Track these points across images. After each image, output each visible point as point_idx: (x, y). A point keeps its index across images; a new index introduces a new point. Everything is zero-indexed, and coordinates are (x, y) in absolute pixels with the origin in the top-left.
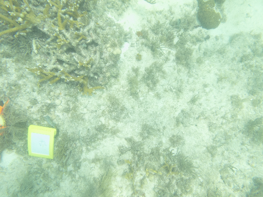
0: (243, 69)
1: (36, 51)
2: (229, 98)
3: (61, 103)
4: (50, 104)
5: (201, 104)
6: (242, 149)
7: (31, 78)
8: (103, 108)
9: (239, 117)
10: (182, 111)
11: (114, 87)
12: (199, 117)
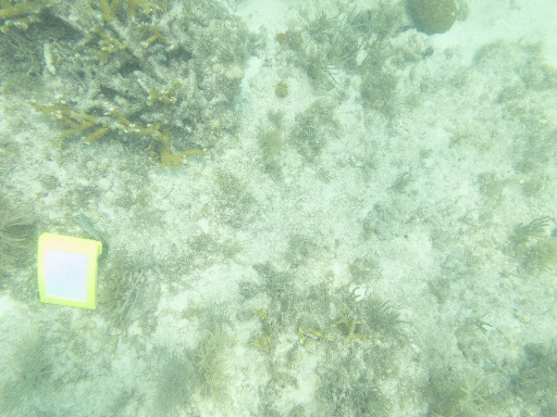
0: (503, 118)
1: (52, 69)
2: (476, 179)
3: (111, 186)
4: (86, 189)
5: (415, 193)
6: (502, 285)
7: (44, 128)
8: (204, 198)
9: (496, 219)
10: (377, 207)
11: (229, 154)
12: (412, 219)
